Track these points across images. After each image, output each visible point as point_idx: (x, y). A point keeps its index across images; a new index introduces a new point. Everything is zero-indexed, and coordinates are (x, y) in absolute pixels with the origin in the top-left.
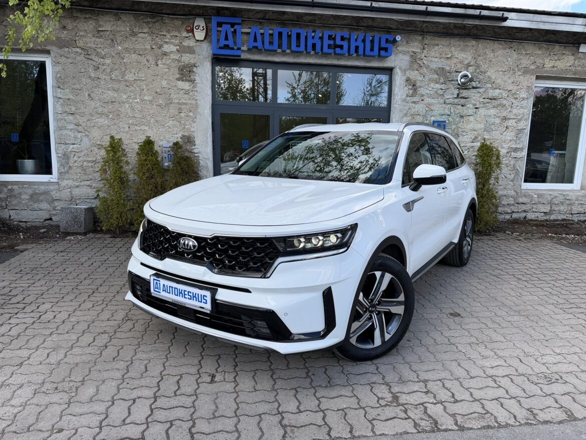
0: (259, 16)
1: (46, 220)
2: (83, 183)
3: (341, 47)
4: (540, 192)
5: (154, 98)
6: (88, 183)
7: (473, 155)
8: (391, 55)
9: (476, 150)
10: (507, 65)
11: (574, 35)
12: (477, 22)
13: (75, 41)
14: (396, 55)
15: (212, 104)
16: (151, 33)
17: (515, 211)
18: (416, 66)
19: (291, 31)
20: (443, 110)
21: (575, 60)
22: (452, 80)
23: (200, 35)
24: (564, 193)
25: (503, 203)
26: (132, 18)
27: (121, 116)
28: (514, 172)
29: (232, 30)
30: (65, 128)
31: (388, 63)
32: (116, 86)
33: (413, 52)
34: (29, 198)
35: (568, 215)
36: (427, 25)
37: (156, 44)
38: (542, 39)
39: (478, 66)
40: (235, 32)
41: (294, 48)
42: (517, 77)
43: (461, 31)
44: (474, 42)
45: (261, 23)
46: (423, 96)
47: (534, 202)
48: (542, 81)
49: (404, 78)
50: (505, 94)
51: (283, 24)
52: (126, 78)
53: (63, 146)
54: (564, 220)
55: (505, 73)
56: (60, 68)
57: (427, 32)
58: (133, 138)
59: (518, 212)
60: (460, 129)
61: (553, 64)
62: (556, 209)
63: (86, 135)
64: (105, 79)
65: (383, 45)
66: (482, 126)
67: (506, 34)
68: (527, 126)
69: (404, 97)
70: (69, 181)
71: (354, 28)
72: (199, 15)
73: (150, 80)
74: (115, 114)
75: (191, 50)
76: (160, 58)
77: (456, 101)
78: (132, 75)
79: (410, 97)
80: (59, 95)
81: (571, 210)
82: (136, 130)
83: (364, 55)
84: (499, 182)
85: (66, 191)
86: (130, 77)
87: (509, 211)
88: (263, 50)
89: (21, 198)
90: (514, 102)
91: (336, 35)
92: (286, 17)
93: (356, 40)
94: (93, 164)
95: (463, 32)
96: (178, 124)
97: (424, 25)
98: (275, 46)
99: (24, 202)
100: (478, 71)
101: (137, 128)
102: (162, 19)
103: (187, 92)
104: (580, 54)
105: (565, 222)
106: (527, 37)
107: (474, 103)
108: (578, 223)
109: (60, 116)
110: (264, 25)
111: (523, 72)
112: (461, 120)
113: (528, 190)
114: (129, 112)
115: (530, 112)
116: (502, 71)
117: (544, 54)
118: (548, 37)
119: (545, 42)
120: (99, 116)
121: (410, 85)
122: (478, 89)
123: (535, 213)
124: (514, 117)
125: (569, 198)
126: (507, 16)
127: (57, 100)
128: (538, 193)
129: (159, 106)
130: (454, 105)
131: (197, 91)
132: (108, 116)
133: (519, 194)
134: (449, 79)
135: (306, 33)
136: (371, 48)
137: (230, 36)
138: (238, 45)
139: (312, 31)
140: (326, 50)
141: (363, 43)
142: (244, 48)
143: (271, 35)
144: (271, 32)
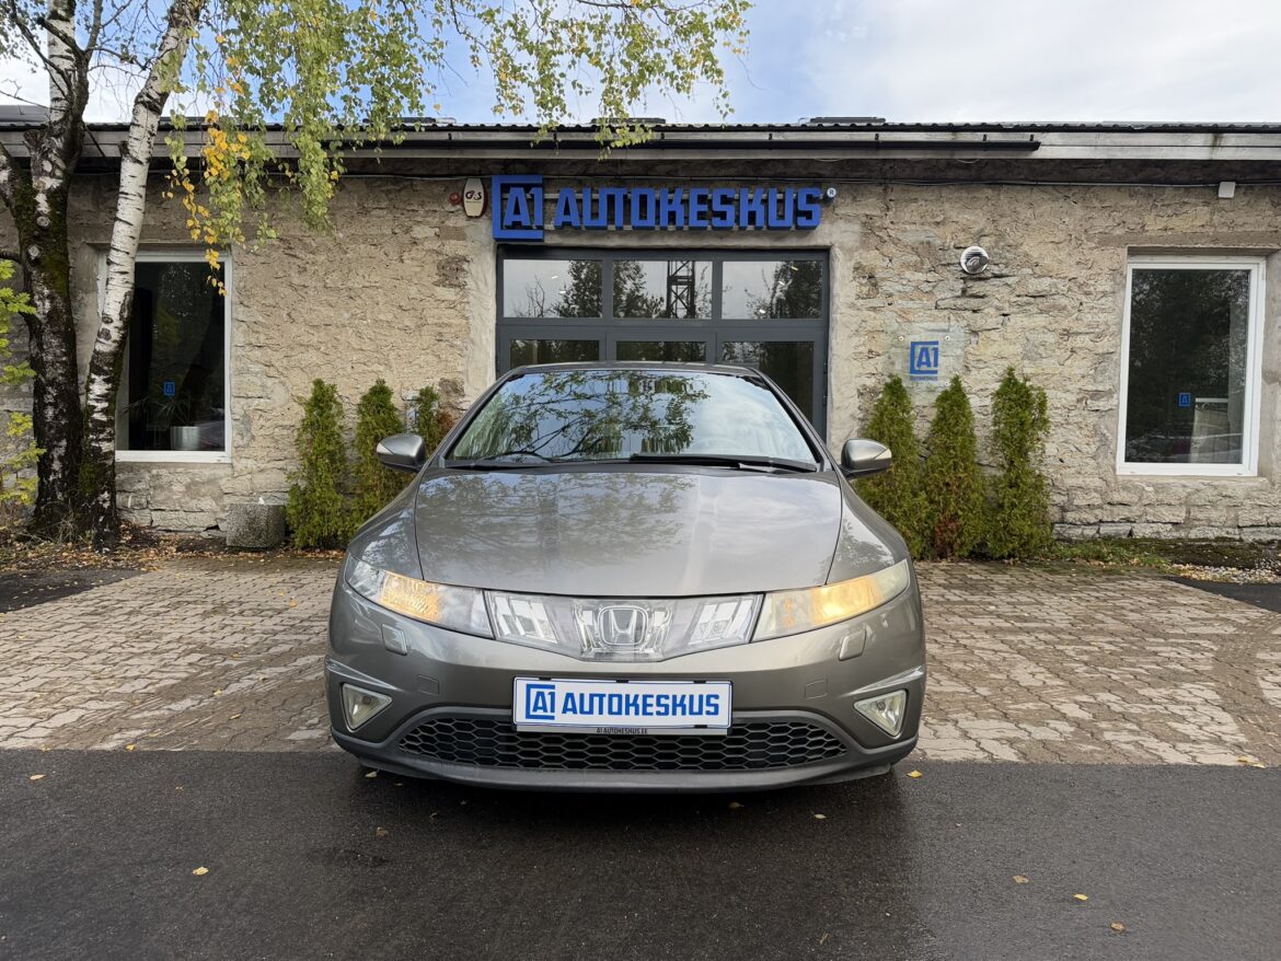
0: (578, 169)
1: (208, 528)
2: (269, 465)
3: (723, 215)
4: (1160, 481)
5: (395, 317)
6: (279, 464)
10: (1062, 230)
11: (1206, 166)
12: (981, 155)
14: (832, 223)
15: (496, 325)
16: (393, 208)
17: (1105, 519)
18: (873, 241)
19: (631, 193)
20: (933, 321)
21: (1212, 213)
22: (949, 264)
23: (474, 207)
24: (1216, 483)
25: (1076, 502)
26: (364, 186)
27: (341, 348)
28: (1097, 439)
29: (529, 196)
30: (248, 371)
31: (819, 238)
32: (333, 300)
33: (867, 216)
34: (183, 489)
35: (1230, 530)
36: (892, 165)
37: (401, 226)
38: (1133, 178)
39: (1001, 236)
40: (530, 201)
41: (636, 220)
42: (1086, 252)
43: (960, 172)
44: (989, 192)
45: (580, 181)
46: (890, 295)
47: (1146, 502)
48: (1148, 259)
49: (851, 264)
50: (1062, 287)
51: (620, 181)
52: (350, 284)
53: (243, 401)
54: (1218, 539)
55: (1060, 246)
56: (245, 271)
57: (895, 179)
59: (1113, 522)
60: (970, 357)
61: (1164, 224)
62: (1200, 516)
63: (281, 383)
64: (315, 287)
65: (803, 206)
66: (1018, 349)
67: (1055, 173)
68: (1119, 347)
69: (852, 299)
70: (250, 461)
72: (473, 175)
73: (390, 286)
74: (329, 345)
75: (459, 234)
76: (407, 249)
77: (959, 302)
78: (359, 279)
79: (863, 298)
80: (241, 318)
81: (1237, 520)
82: (364, 372)
84: (1067, 459)
85: (243, 478)
86: (356, 282)
87: (1093, 520)
89: (171, 491)
90: (1084, 299)
91: (712, 194)
92: (625, 168)
94: (288, 431)
95: (964, 174)
96: (436, 359)
97: (887, 167)
98: (602, 221)
99: (175, 497)
100: (1002, 244)
101: (364, 367)
102: (412, 185)
103: (452, 306)
104: (1222, 202)
105: (1221, 543)
106: (1102, 176)
107: (999, 305)
108: (1252, 546)
109: (240, 352)
110: (585, 186)
111: (1099, 243)
112: (973, 339)
113: (1135, 476)
114: (355, 342)
115: (1122, 319)
116: (1052, 242)
117: (1141, 206)
118: (1148, 171)
119: (1141, 181)
120: (302, 349)
121: (864, 277)
122: (1004, 279)
123: (1152, 525)
124: (1087, 330)
125: (1229, 493)
126: (1040, 140)
127: (237, 324)
128: (1154, 482)
129: (405, 329)
130: (954, 312)
131: (468, 302)
132: (317, 350)
133: (1113, 484)
134: (943, 262)
135: (657, 195)
136: (780, 213)
137: (524, 208)
138: (538, 221)
139: (667, 190)
140: (694, 222)
141: (763, 207)
142: (550, 227)
143: (595, 202)
144: (595, 196)
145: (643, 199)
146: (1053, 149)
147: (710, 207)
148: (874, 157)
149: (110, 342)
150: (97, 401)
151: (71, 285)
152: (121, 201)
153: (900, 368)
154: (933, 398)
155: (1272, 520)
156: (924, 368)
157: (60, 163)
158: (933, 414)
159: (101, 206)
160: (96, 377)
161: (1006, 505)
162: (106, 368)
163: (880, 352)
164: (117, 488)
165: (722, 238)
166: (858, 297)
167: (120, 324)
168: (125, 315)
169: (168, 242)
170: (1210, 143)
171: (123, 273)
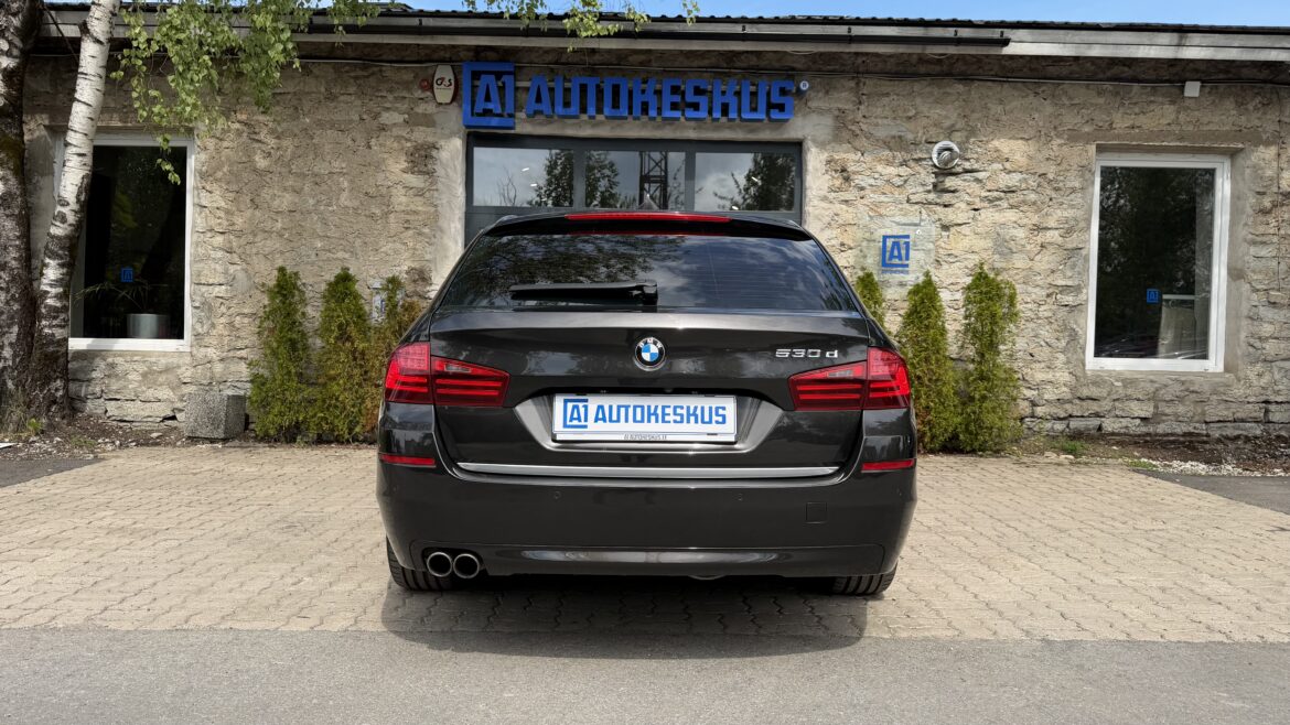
0: (550, 58)
1: (166, 419)
2: (231, 354)
3: (696, 107)
4: (1128, 377)
5: (361, 204)
6: (239, 353)
10: (1032, 127)
11: (1172, 66)
12: (952, 50)
14: (804, 116)
16: (361, 94)
17: (1075, 414)
18: (845, 134)
19: (603, 82)
20: (905, 216)
21: (1178, 112)
22: (920, 159)
23: (444, 94)
24: (1183, 379)
25: (1046, 397)
26: (332, 70)
27: (305, 235)
28: (1067, 334)
29: (500, 84)
30: (209, 258)
31: (791, 132)
32: (298, 186)
33: (839, 110)
34: (139, 378)
35: (1197, 425)
36: (864, 59)
37: (369, 112)
38: (1101, 76)
39: (972, 131)
40: (502, 89)
42: (1055, 148)
43: (933, 67)
44: (960, 87)
45: (552, 70)
46: (862, 189)
47: (1115, 397)
48: (1116, 155)
49: (825, 156)
50: (1032, 182)
51: (593, 70)
52: (316, 169)
53: (204, 289)
54: (1185, 435)
55: (1030, 142)
56: (207, 156)
57: (864, 73)
58: (322, 274)
59: (1082, 417)
60: (940, 250)
61: (1131, 122)
62: (1167, 411)
63: (244, 270)
64: (280, 173)
65: (776, 99)
66: (989, 244)
67: (1025, 70)
68: (1086, 242)
69: (824, 192)
70: (209, 350)
72: (443, 61)
73: (356, 173)
74: (294, 232)
75: (428, 121)
76: (375, 136)
77: (932, 196)
78: (325, 165)
79: (835, 192)
80: (204, 204)
81: (1204, 413)
82: (328, 260)
83: (741, 119)
84: (1037, 357)
85: (203, 367)
86: (322, 168)
87: (1062, 415)
89: (126, 380)
90: (1054, 195)
91: (685, 85)
92: (597, 58)
94: (252, 320)
95: (937, 69)
96: (403, 247)
97: (860, 60)
98: (574, 109)
99: (130, 386)
100: (972, 139)
101: (328, 254)
102: (381, 71)
103: (420, 193)
104: (1187, 103)
105: (1188, 439)
106: (1071, 73)
107: (970, 200)
108: (1219, 441)
109: (201, 238)
110: (557, 74)
111: (1068, 139)
112: (944, 233)
113: (1103, 371)
114: (319, 228)
115: (1090, 216)
116: (1022, 138)
117: (1109, 104)
118: (1116, 70)
119: (1109, 80)
120: (266, 235)
121: (836, 171)
122: (975, 174)
123: (1121, 420)
124: (1056, 225)
125: (1196, 388)
126: (1010, 36)
127: (198, 209)
128: (1123, 377)
129: (372, 216)
130: (926, 206)
131: (437, 190)
132: (281, 236)
133: (1082, 380)
134: (915, 157)
135: (630, 85)
136: (754, 105)
137: (494, 94)
138: (510, 109)
139: (639, 80)
140: (668, 113)
141: (736, 98)
142: (522, 115)
143: (567, 91)
144: (568, 85)
145: (616, 90)
146: (1023, 46)
147: (683, 98)
148: (847, 50)
149: (65, 226)
150: (51, 285)
151: (27, 167)
152: (79, 81)
153: (872, 262)
154: (904, 292)
155: (1239, 415)
156: (896, 261)
157: (17, 41)
158: (905, 307)
159: (60, 88)
160: (51, 262)
161: (977, 396)
162: (61, 252)
163: (852, 245)
164: (70, 376)
165: (695, 130)
166: (831, 190)
167: (74, 205)
168: (82, 198)
169: (129, 125)
170: (1175, 42)
171: (80, 155)
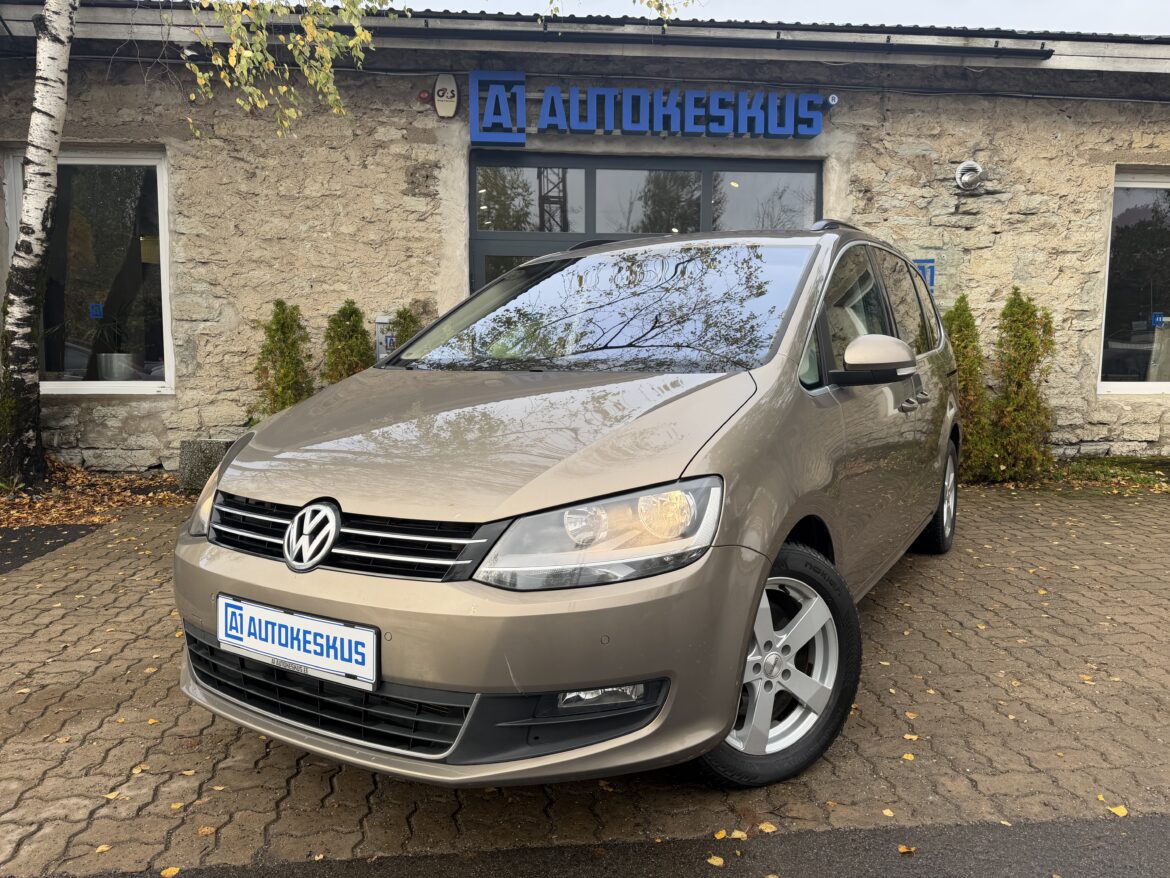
0: (560, 66)
1: (150, 468)
2: (221, 397)
4: (1137, 400)
5: (359, 230)
6: (234, 395)
7: (994, 328)
8: (820, 133)
9: (998, 316)
10: (1055, 146)
12: (991, 63)
13: (212, 126)
14: (826, 132)
15: (471, 240)
16: (354, 106)
17: (1086, 438)
18: (869, 153)
19: (621, 94)
20: (929, 239)
22: (945, 180)
23: (446, 107)
25: (1059, 422)
27: (297, 264)
28: (1081, 359)
29: (509, 95)
30: (191, 291)
31: (815, 150)
32: (287, 210)
33: (864, 126)
34: (120, 425)
36: (889, 71)
37: (363, 127)
38: (1124, 94)
39: (995, 150)
40: (512, 100)
41: (628, 125)
42: (1076, 169)
44: (985, 104)
45: (562, 80)
46: (886, 211)
47: (1124, 421)
48: (1129, 177)
49: (847, 177)
50: (1053, 205)
51: (606, 80)
52: (307, 192)
53: (187, 325)
55: (1052, 162)
56: (183, 177)
57: (889, 88)
58: (319, 307)
59: (1093, 441)
60: (963, 276)
61: (1150, 142)
63: (229, 303)
64: (267, 196)
65: (804, 113)
66: (1009, 268)
67: (1050, 86)
68: (1101, 266)
69: (848, 214)
70: (195, 392)
71: (745, 85)
72: (444, 71)
73: (351, 195)
74: (285, 262)
75: (429, 137)
76: (371, 153)
77: (954, 219)
78: (317, 186)
79: (859, 214)
80: (180, 230)
82: (325, 292)
83: (767, 135)
84: (1051, 378)
85: (189, 411)
86: (313, 189)
87: (1075, 440)
88: (568, 133)
89: (104, 425)
90: (1073, 218)
91: (708, 99)
92: (610, 67)
93: (749, 107)
94: (241, 358)
95: (963, 83)
96: (406, 278)
97: (885, 74)
98: (591, 124)
99: (110, 433)
100: (996, 159)
101: (325, 286)
102: (375, 80)
103: (422, 217)
106: (1094, 90)
107: (991, 222)
109: (181, 269)
110: (569, 85)
111: (1090, 160)
112: (965, 257)
113: (1113, 396)
114: (313, 257)
115: (1107, 239)
116: (1044, 158)
117: (1129, 123)
118: (1139, 86)
119: (1131, 97)
120: (254, 265)
121: (860, 191)
122: (997, 196)
123: (1129, 443)
124: (1074, 248)
126: (1052, 49)
127: (174, 236)
128: (1132, 401)
129: (370, 244)
130: (950, 229)
131: (440, 214)
132: (271, 266)
133: (1093, 404)
134: (939, 177)
135: (649, 97)
136: (780, 120)
137: (504, 107)
138: (521, 122)
139: (662, 92)
140: (690, 127)
141: (762, 112)
142: (532, 130)
143: (583, 103)
144: (583, 96)
145: (636, 101)
147: (707, 111)
148: (884, 62)
149: (31, 257)
150: (18, 325)
152: (39, 87)
160: (16, 298)
162: (27, 287)
164: (42, 425)
165: (714, 146)
166: (855, 212)
167: (42, 235)
168: (49, 224)
169: (90, 141)
171: (44, 175)
